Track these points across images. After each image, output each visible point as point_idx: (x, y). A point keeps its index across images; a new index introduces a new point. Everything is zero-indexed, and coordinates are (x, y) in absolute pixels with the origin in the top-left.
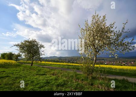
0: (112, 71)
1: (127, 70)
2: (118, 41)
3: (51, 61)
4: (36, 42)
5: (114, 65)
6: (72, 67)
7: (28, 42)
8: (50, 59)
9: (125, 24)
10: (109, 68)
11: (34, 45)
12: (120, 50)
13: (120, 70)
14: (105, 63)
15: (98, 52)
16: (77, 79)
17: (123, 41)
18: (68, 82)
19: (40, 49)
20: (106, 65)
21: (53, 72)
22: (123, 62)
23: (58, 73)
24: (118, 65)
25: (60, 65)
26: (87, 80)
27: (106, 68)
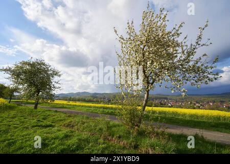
0: (177, 119)
1: (202, 116)
2: (188, 62)
3: (79, 100)
4: (44, 64)
5: (182, 108)
6: (110, 111)
7: (29, 64)
8: (77, 97)
9: (203, 29)
10: (173, 113)
11: (39, 71)
12: (192, 81)
13: (192, 116)
14: (168, 104)
15: (152, 84)
16: (109, 136)
17: (197, 63)
18: (89, 143)
19: (51, 78)
20: (170, 107)
21: (69, 121)
22: (197, 102)
23: (78, 122)
24: (189, 108)
25: (90, 107)
26: (128, 138)
27: (169, 113)
